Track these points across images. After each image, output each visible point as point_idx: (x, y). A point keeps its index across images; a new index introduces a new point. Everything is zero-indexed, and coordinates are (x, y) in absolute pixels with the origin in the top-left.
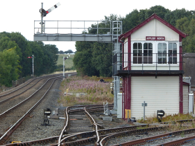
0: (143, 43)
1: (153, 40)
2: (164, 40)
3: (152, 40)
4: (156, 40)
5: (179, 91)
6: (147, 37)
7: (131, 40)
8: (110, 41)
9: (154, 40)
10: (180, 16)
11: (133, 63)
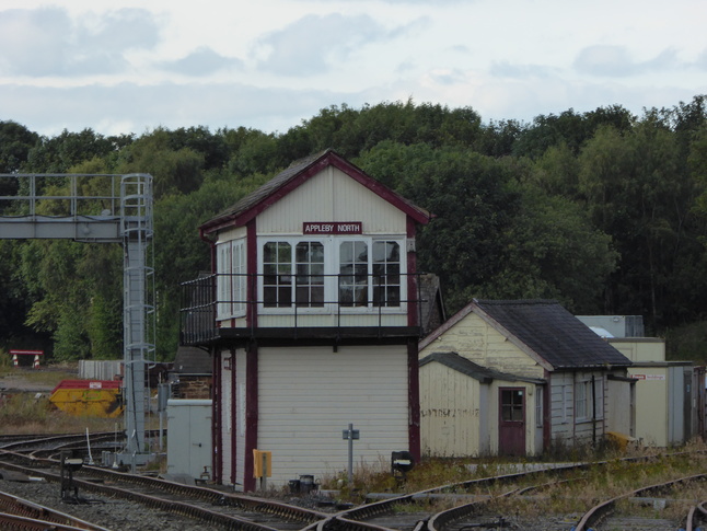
0: (294, 243)
1: (325, 233)
2: (360, 232)
3: (321, 233)
4: (335, 232)
5: (406, 392)
6: (305, 224)
7: (258, 234)
8: (114, 236)
9: (329, 233)
10: (76, 154)
11: (265, 306)
